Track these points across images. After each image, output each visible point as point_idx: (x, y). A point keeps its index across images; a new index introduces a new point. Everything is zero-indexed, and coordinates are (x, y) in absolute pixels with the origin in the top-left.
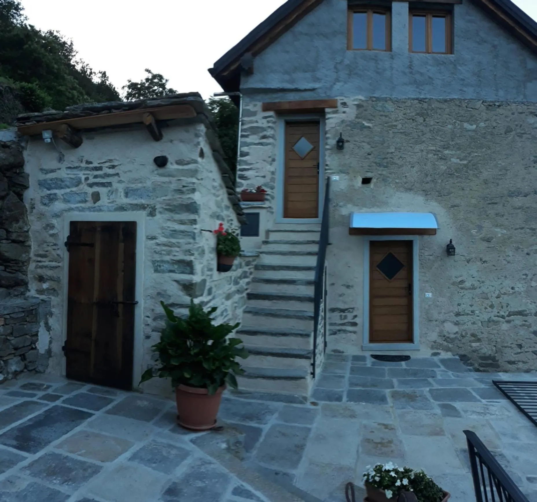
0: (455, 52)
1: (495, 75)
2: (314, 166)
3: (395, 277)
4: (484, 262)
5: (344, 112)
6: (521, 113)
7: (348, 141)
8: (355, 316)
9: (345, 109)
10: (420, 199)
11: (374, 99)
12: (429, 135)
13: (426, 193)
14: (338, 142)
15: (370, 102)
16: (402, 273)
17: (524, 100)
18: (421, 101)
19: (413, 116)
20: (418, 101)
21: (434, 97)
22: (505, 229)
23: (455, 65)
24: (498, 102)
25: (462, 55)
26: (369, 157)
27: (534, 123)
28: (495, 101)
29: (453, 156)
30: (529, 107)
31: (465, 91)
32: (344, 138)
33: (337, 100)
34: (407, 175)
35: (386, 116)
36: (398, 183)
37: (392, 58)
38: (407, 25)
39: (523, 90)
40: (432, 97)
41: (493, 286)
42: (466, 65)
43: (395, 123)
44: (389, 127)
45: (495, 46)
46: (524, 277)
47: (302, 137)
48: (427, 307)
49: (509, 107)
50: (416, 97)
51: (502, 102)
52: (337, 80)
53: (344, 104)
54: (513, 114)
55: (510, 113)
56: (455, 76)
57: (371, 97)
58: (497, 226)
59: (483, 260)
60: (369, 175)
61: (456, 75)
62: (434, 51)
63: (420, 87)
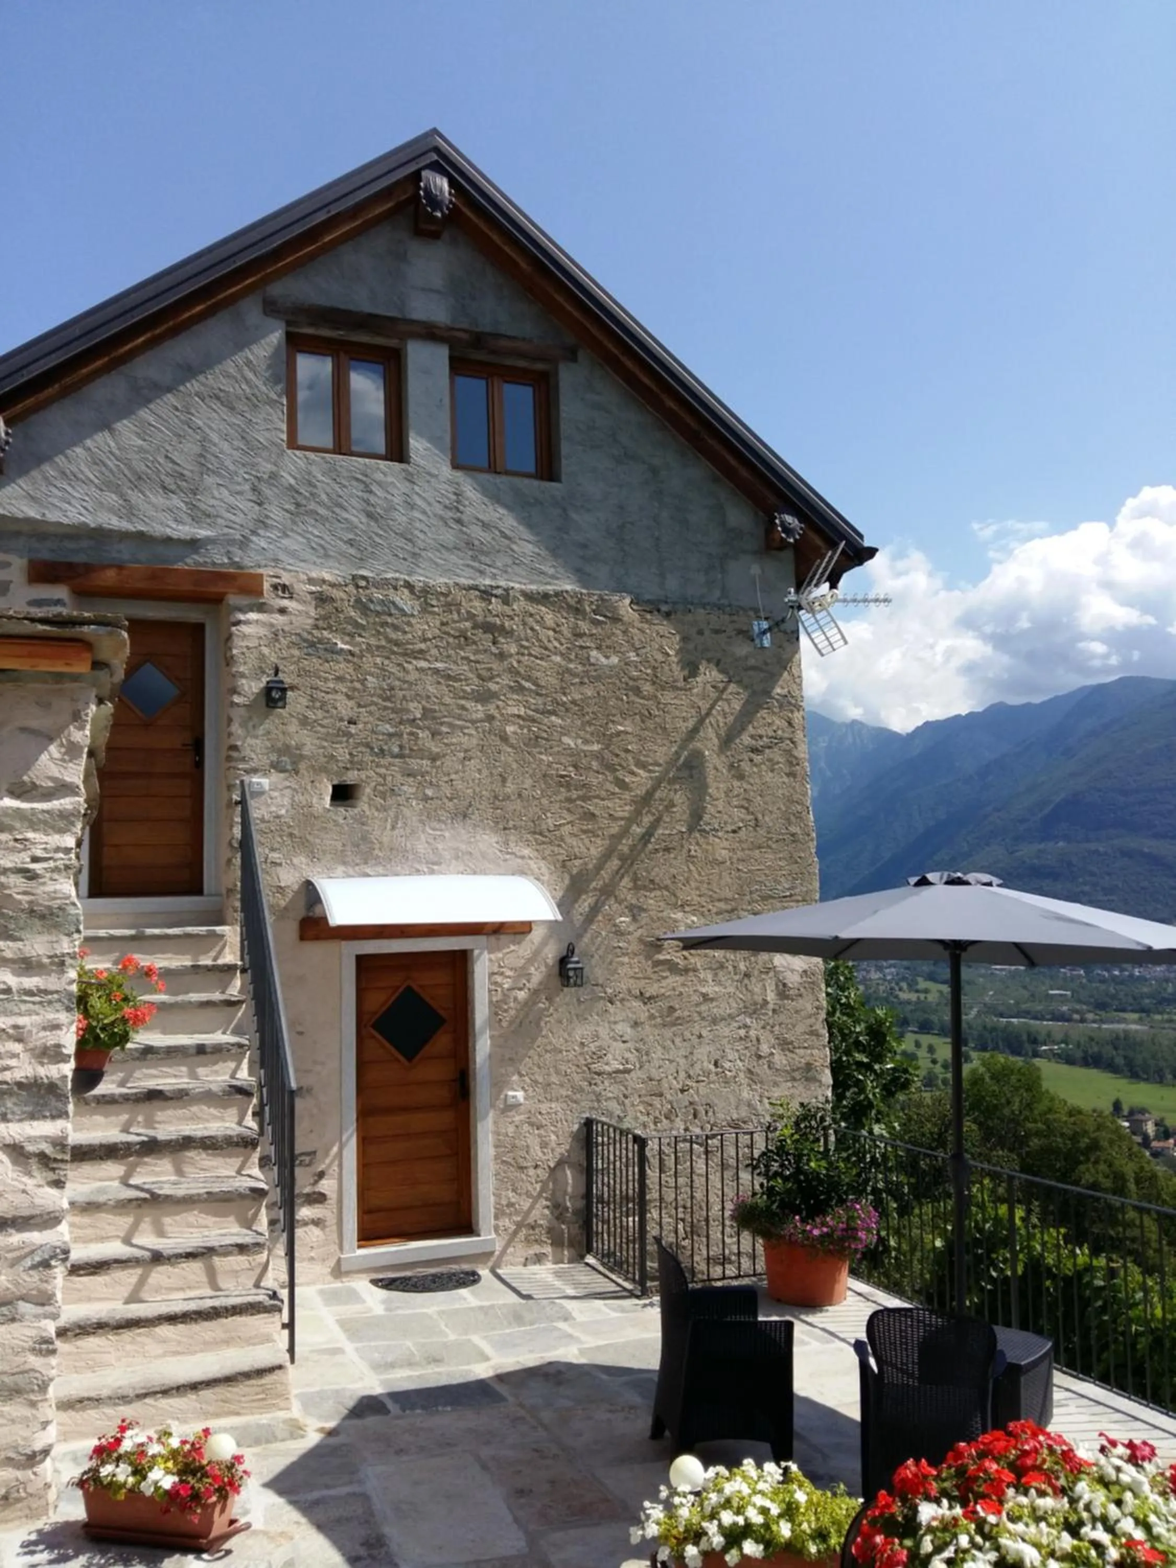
0: (563, 477)
1: (658, 539)
2: (184, 745)
3: (422, 1053)
4: (650, 998)
5: (282, 611)
6: (717, 632)
7: (292, 688)
8: (321, 1175)
9: (285, 603)
10: (488, 841)
11: (363, 583)
12: (506, 680)
13: (503, 825)
14: (268, 690)
15: (351, 589)
16: (442, 1042)
17: (722, 601)
18: (486, 594)
19: (467, 630)
20: (477, 593)
21: (517, 586)
22: (694, 915)
23: (565, 510)
24: (666, 602)
25: (579, 485)
26: (353, 729)
27: (746, 658)
28: (660, 601)
29: (565, 731)
30: (735, 618)
31: (589, 575)
32: (287, 679)
33: (262, 575)
34: (453, 776)
35: (396, 628)
36: (432, 799)
37: (410, 479)
38: (447, 401)
39: (720, 576)
40: (512, 584)
41: (671, 1061)
42: (588, 510)
43: (423, 646)
44: (405, 655)
45: (654, 471)
46: (742, 1032)
47: (145, 662)
48: (511, 1130)
49: (690, 617)
50: (471, 582)
51: (674, 603)
52: (262, 523)
53: (283, 589)
54: (700, 632)
55: (693, 631)
56: (565, 536)
57: (354, 577)
58: (675, 906)
59: (647, 995)
60: (351, 777)
61: (567, 533)
62: (510, 467)
63: (483, 558)
